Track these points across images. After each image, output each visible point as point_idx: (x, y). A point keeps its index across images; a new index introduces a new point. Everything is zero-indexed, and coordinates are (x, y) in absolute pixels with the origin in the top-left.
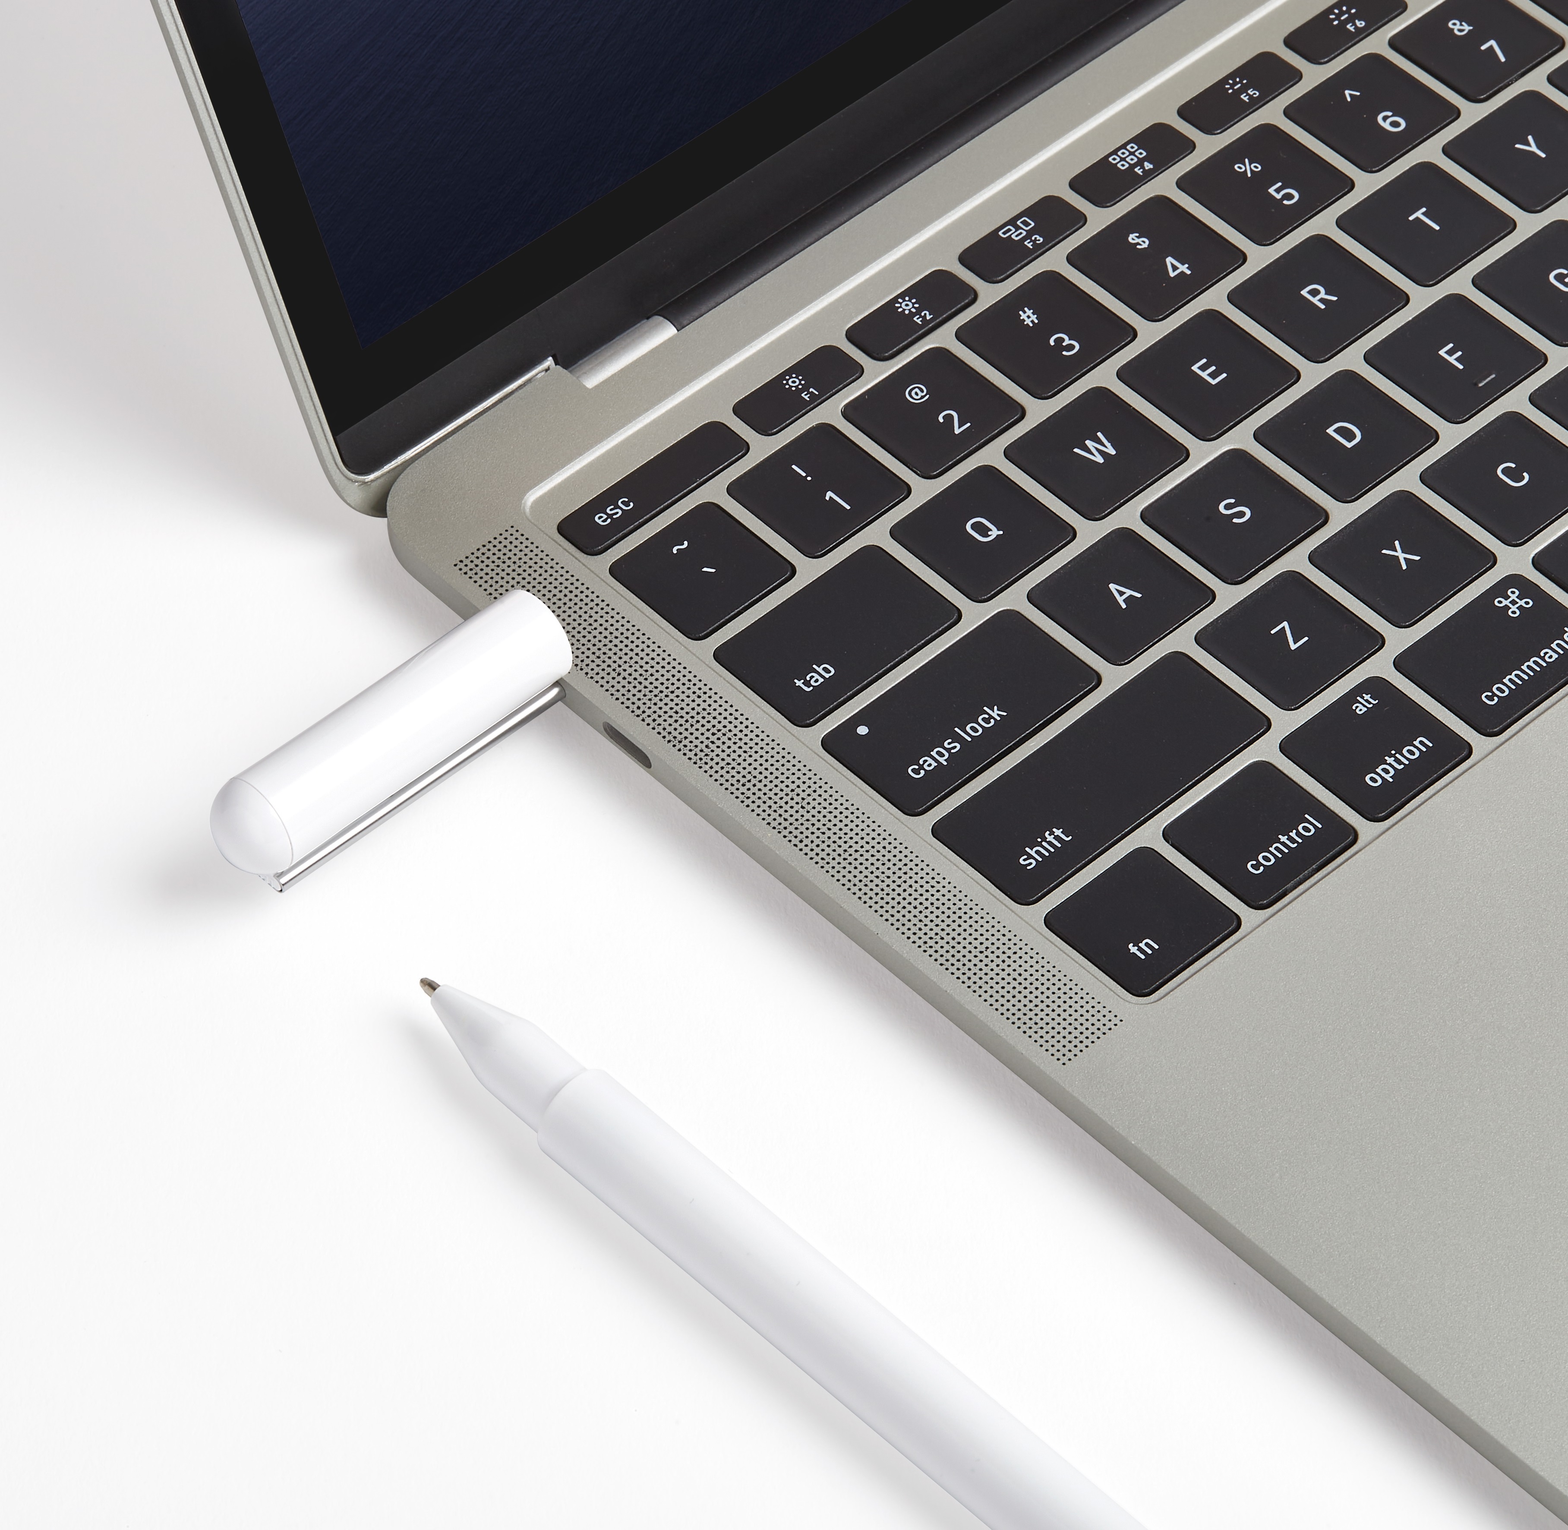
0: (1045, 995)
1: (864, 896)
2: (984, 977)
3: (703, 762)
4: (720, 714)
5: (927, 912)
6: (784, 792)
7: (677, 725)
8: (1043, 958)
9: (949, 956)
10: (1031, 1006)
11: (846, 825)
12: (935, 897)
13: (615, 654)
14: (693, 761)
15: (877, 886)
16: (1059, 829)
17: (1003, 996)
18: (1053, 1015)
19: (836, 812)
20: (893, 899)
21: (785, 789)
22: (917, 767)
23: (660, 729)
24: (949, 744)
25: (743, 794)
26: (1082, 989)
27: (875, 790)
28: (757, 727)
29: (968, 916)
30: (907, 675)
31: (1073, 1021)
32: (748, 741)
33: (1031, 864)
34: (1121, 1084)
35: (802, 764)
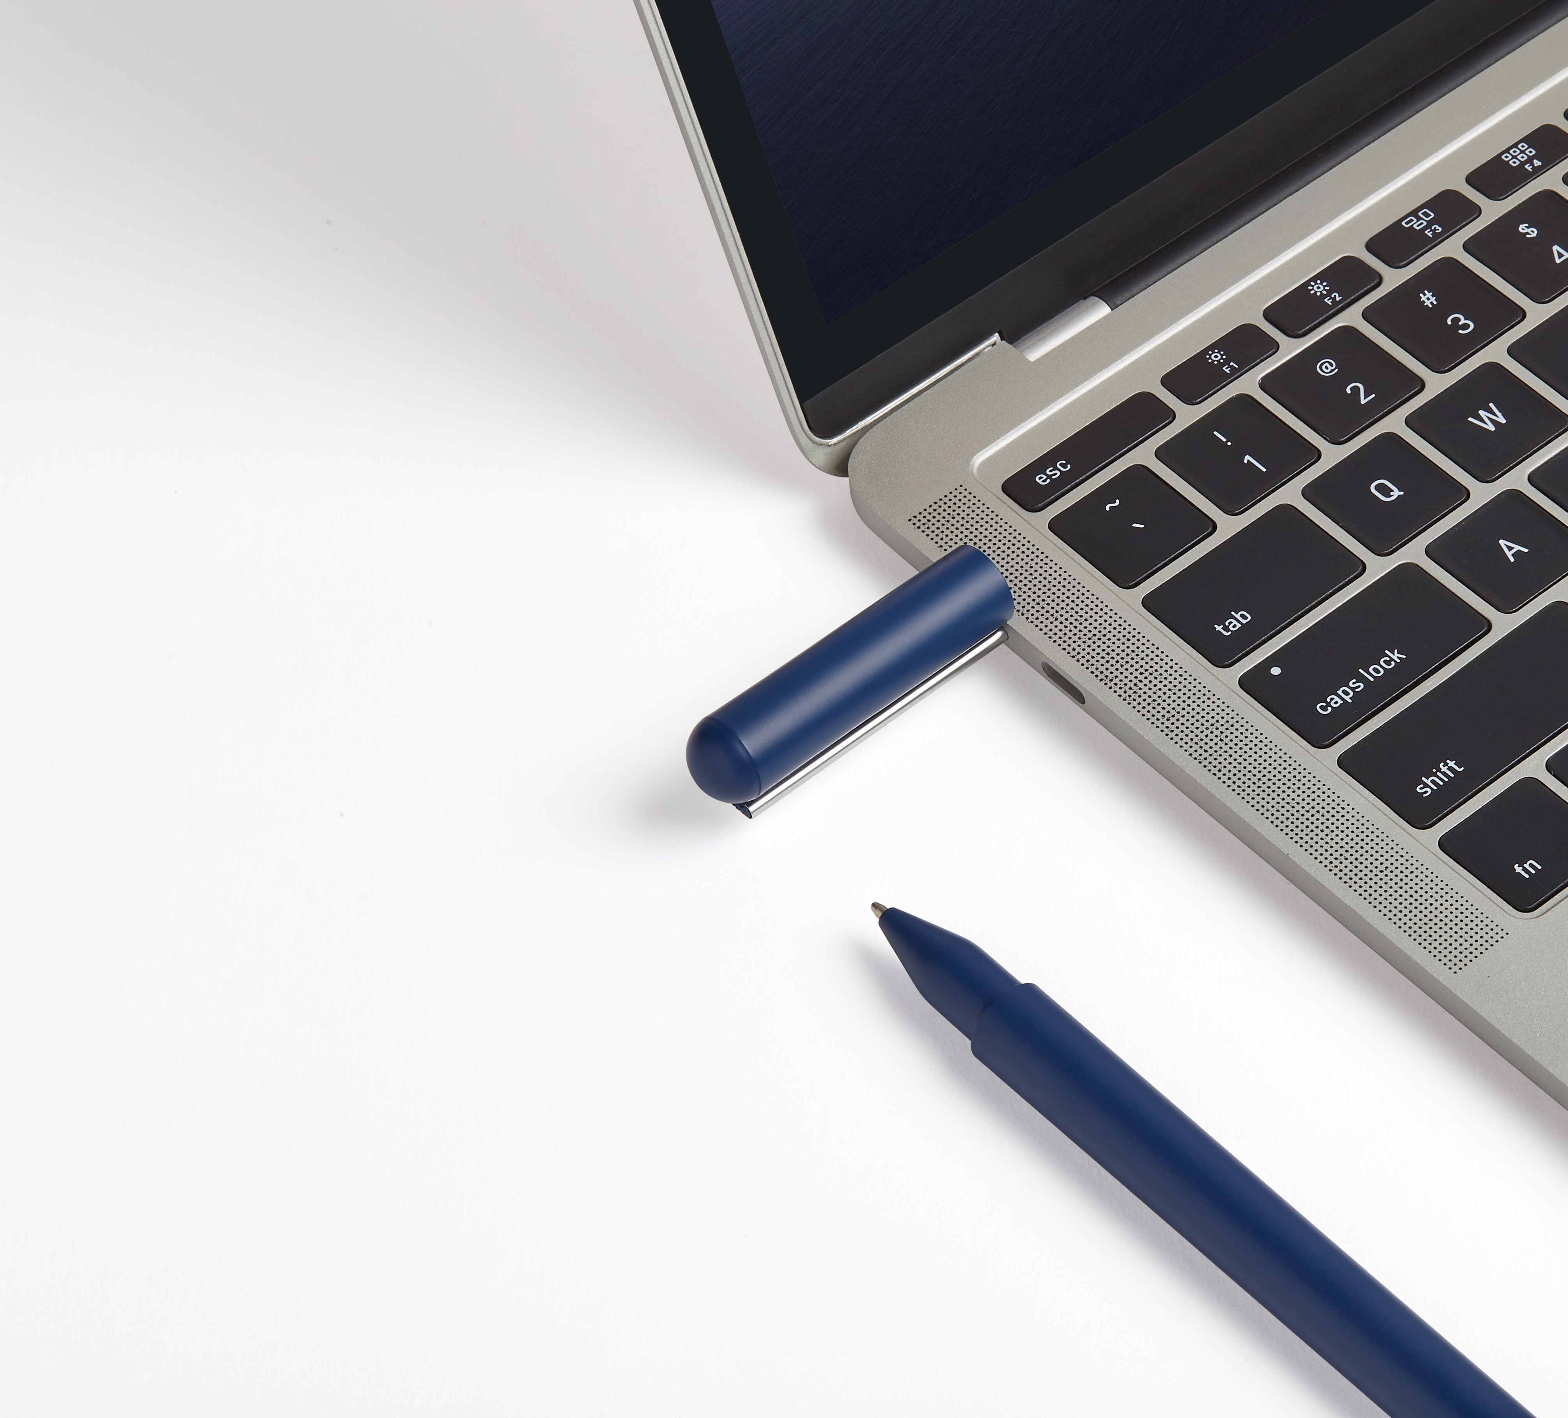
0: (1439, 911)
1: (1276, 820)
2: (1383, 893)
3: (1131, 698)
4: (1147, 655)
5: (1333, 835)
6: (1205, 727)
7: (1108, 665)
8: (1437, 877)
9: (1352, 875)
10: (1426, 920)
11: (1260, 757)
12: (1340, 822)
13: (1053, 601)
14: (1122, 698)
15: (1288, 811)
16: (1452, 761)
17: (1401, 911)
18: (1446, 928)
19: (1251, 745)
20: (1302, 823)
21: (1205, 723)
22: (1324, 704)
23: (1093, 669)
24: (1354, 683)
25: (1167, 727)
26: (1472, 905)
27: (1286, 725)
28: (1181, 668)
29: (1369, 839)
30: (1316, 621)
31: (1464, 933)
32: (1173, 680)
33: (1427, 792)
34: (1507, 991)
35: (1221, 701)
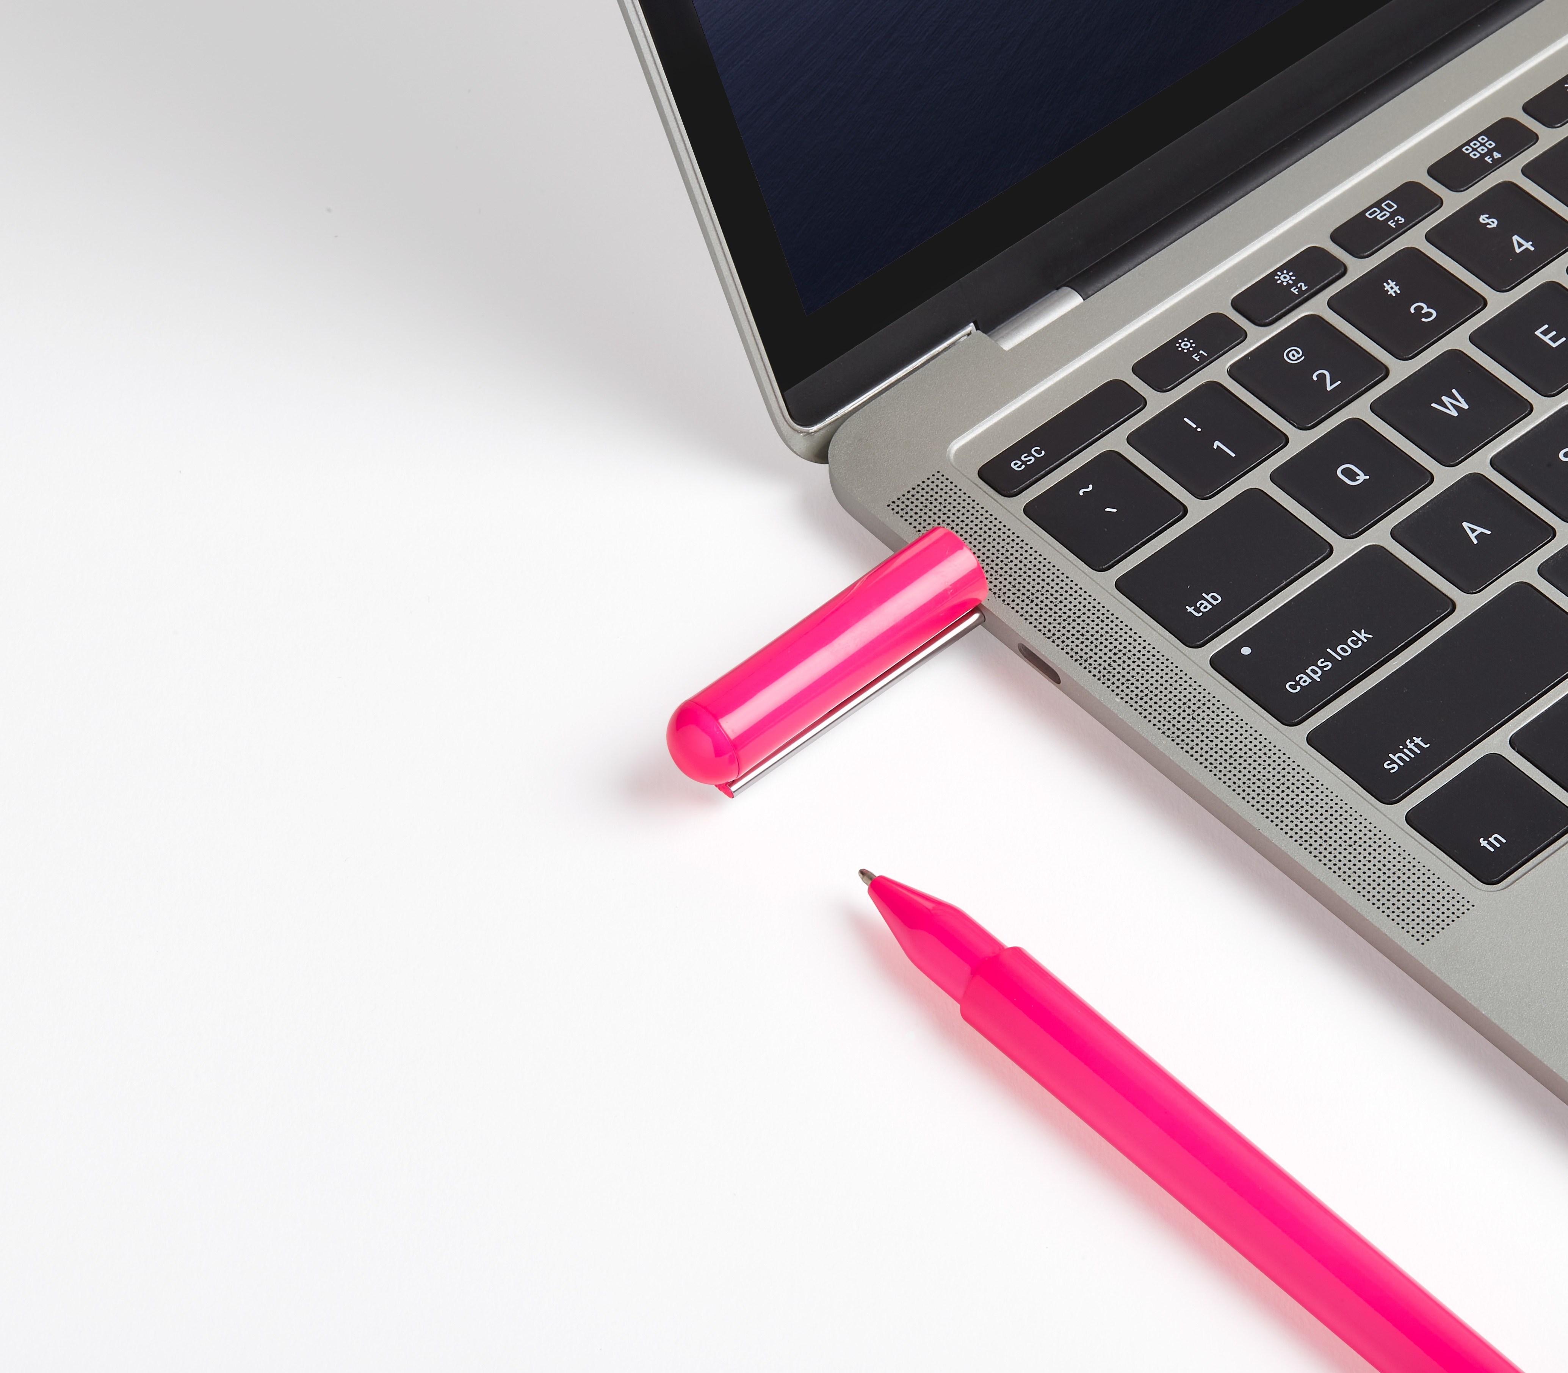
0: (1406, 883)
1: (1247, 796)
2: (1352, 867)
3: (1106, 678)
4: (1121, 636)
5: (1303, 811)
6: (1177, 705)
7: (1083, 646)
8: (1404, 851)
9: (1321, 849)
10: (1394, 893)
11: (1232, 734)
12: (1310, 797)
13: (1029, 583)
14: (1097, 678)
15: (1259, 787)
16: (1418, 738)
17: (1369, 884)
18: (1414, 901)
19: (1223, 723)
20: (1273, 799)
21: (1178, 702)
22: (1294, 683)
23: (1068, 649)
24: (1322, 662)
25: (1141, 706)
26: (1439, 878)
27: (1257, 703)
28: (1154, 648)
29: (1338, 814)
30: (1285, 602)
31: (1431, 906)
32: (1146, 660)
33: (1394, 768)
34: (1473, 962)
35: (1193, 680)
